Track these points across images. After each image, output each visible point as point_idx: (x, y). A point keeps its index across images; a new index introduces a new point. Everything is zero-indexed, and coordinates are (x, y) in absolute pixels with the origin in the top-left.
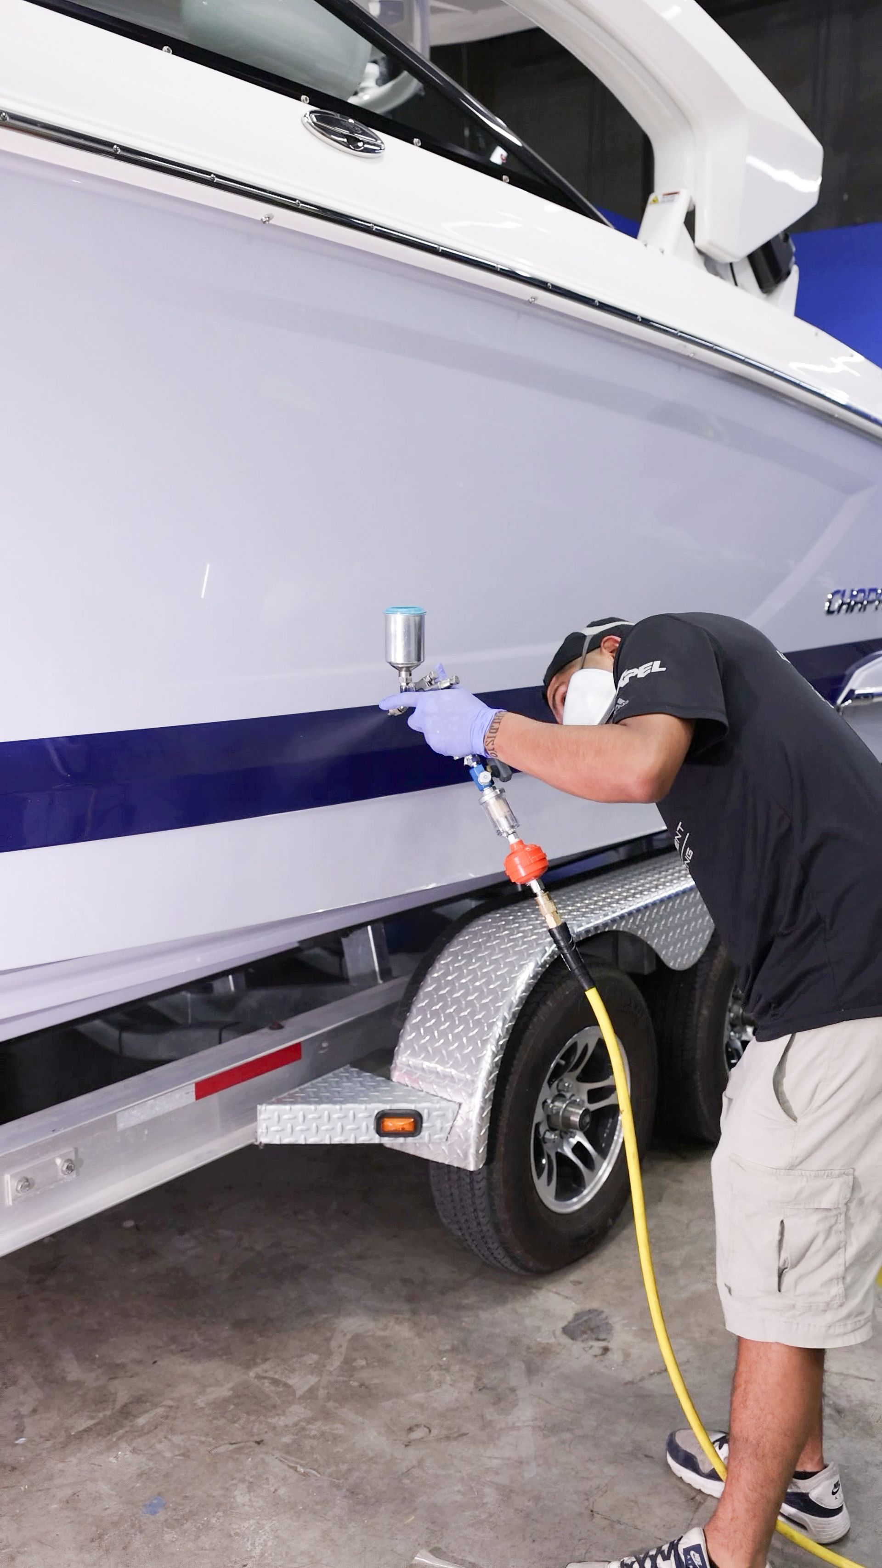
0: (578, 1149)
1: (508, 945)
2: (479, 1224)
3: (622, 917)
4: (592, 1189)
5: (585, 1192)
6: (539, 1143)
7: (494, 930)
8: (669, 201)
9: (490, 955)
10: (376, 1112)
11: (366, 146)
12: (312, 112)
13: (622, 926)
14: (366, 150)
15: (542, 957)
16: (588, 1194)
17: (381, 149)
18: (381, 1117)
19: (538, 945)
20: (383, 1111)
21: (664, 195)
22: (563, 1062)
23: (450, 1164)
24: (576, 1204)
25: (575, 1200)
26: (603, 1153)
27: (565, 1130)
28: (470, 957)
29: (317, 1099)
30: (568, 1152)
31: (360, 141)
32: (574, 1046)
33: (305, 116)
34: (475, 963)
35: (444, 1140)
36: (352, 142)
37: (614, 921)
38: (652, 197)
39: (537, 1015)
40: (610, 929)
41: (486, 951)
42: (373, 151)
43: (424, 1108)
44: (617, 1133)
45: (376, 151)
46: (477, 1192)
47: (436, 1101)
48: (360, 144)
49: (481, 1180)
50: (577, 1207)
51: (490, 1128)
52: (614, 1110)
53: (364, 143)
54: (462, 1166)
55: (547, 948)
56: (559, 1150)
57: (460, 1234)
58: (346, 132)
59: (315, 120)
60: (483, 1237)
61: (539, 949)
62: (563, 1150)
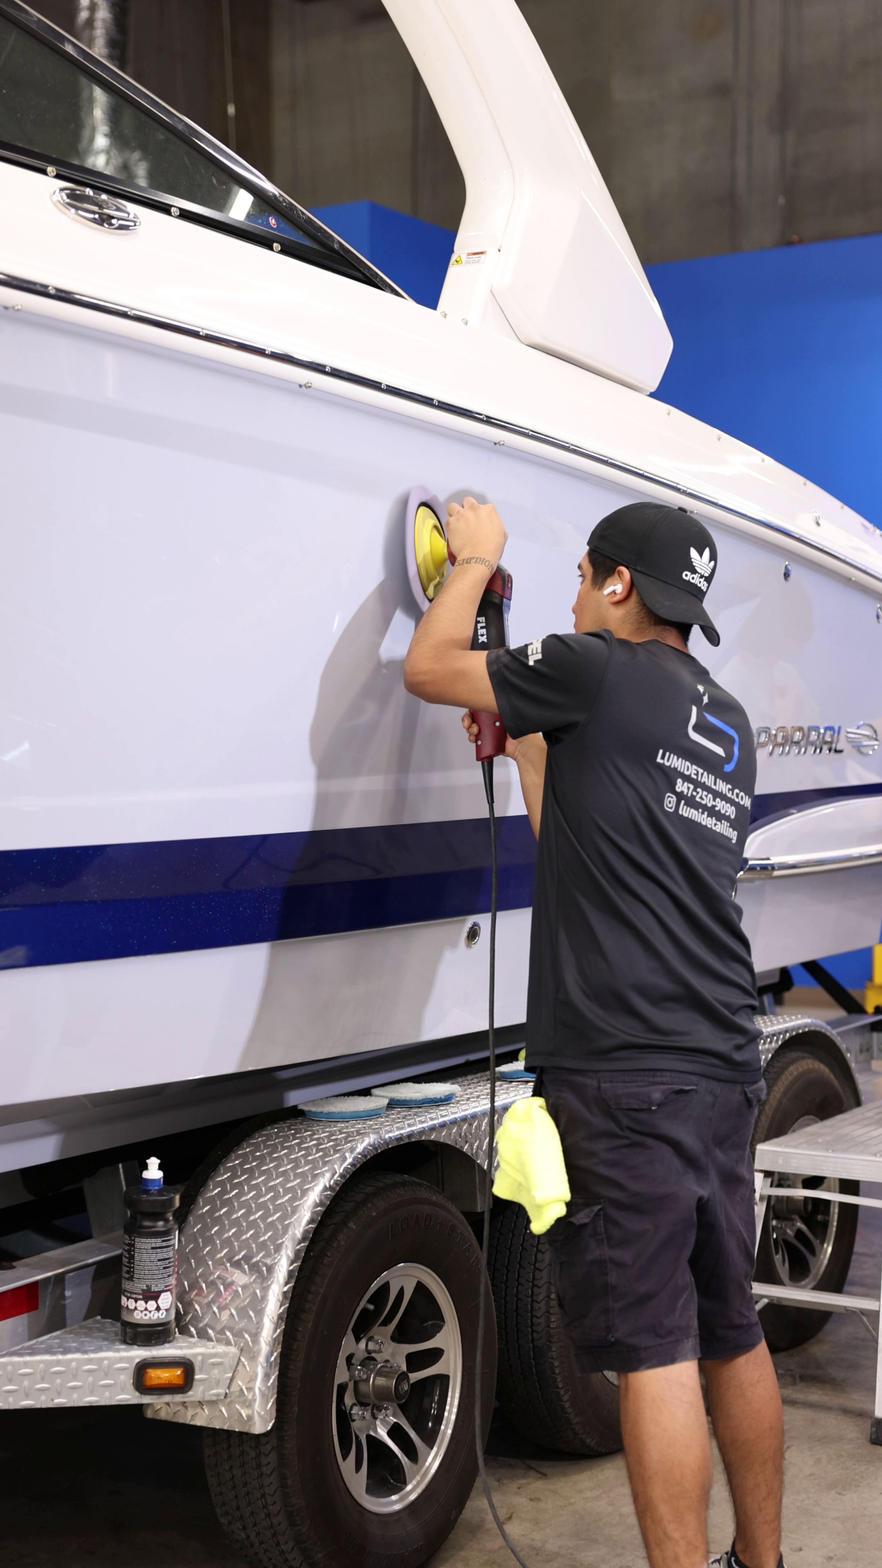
0: (395, 1432)
1: (300, 1154)
2: (268, 1515)
3: (443, 1125)
4: (419, 1483)
5: (409, 1487)
6: (344, 1419)
7: (282, 1139)
8: (474, 262)
9: (276, 1167)
10: (137, 1360)
11: (121, 222)
12: (62, 190)
13: (442, 1137)
14: (121, 227)
15: (341, 1165)
16: (413, 1490)
17: (135, 225)
18: (142, 1368)
19: (336, 1152)
20: (145, 1360)
21: (469, 254)
22: (371, 1307)
23: (230, 1429)
24: (394, 1503)
25: (394, 1498)
26: (430, 1439)
27: (377, 1402)
28: (251, 1171)
29: (61, 1350)
30: (382, 1433)
31: (113, 218)
32: (385, 1288)
33: (54, 193)
34: (259, 1177)
35: (222, 1398)
36: (104, 220)
37: (433, 1129)
38: (454, 257)
39: (336, 1239)
40: (428, 1138)
41: (272, 1163)
42: (126, 228)
43: (198, 1354)
44: (447, 1408)
45: (130, 228)
46: (264, 1469)
47: (211, 1347)
48: (114, 221)
49: (270, 1452)
50: (397, 1507)
51: (280, 1376)
52: (443, 1380)
53: (119, 219)
54: (245, 1430)
55: (347, 1155)
56: (372, 1433)
57: (244, 1536)
58: (96, 209)
59: (65, 197)
60: (274, 1535)
61: (338, 1155)
62: (376, 1431)
